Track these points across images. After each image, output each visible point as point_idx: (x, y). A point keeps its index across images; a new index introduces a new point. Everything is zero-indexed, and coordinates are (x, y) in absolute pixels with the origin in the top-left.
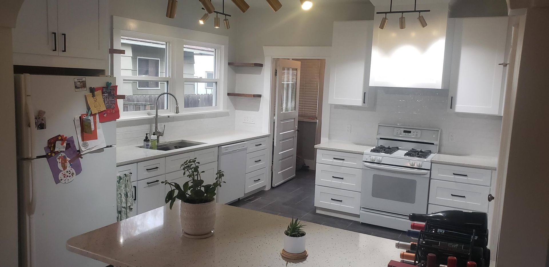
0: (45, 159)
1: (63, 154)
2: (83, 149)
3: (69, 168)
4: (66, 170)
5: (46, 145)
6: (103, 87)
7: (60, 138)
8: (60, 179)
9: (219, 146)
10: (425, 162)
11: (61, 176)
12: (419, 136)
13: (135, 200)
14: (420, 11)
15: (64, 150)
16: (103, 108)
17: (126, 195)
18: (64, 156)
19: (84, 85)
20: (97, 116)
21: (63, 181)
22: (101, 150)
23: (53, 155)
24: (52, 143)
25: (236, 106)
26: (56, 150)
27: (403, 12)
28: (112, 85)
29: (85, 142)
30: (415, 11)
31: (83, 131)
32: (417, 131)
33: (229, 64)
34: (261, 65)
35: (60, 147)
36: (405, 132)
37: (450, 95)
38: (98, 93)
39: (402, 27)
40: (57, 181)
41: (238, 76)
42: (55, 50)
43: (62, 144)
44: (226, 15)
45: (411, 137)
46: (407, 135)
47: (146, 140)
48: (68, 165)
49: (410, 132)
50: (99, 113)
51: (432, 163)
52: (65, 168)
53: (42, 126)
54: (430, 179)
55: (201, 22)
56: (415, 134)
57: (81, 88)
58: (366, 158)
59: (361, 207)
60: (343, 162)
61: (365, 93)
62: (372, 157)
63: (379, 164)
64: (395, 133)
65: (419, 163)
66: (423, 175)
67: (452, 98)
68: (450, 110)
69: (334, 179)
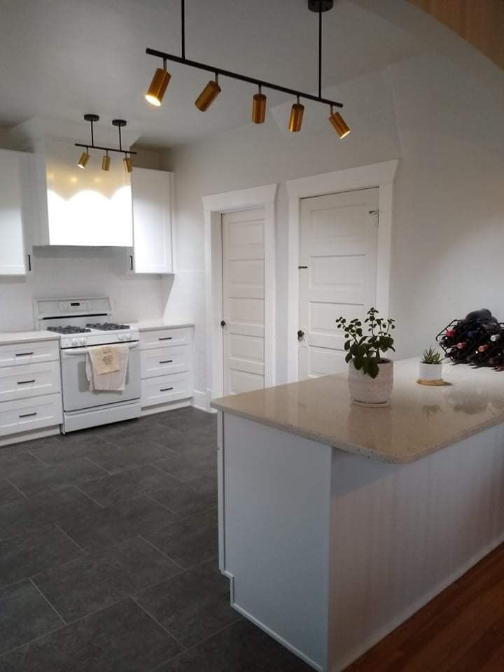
10: (133, 333)
14: (126, 152)
27: (107, 149)
30: (121, 151)
32: (87, 301)
36: (72, 305)
37: (129, 254)
39: (106, 168)
46: (76, 308)
49: (78, 304)
51: (140, 332)
54: (140, 351)
56: (84, 305)
58: (65, 343)
59: (65, 411)
60: (33, 356)
61: (29, 256)
62: (74, 340)
63: (84, 347)
64: (62, 309)
65: (128, 335)
66: (135, 347)
67: (132, 257)
68: (129, 272)
69: (20, 385)
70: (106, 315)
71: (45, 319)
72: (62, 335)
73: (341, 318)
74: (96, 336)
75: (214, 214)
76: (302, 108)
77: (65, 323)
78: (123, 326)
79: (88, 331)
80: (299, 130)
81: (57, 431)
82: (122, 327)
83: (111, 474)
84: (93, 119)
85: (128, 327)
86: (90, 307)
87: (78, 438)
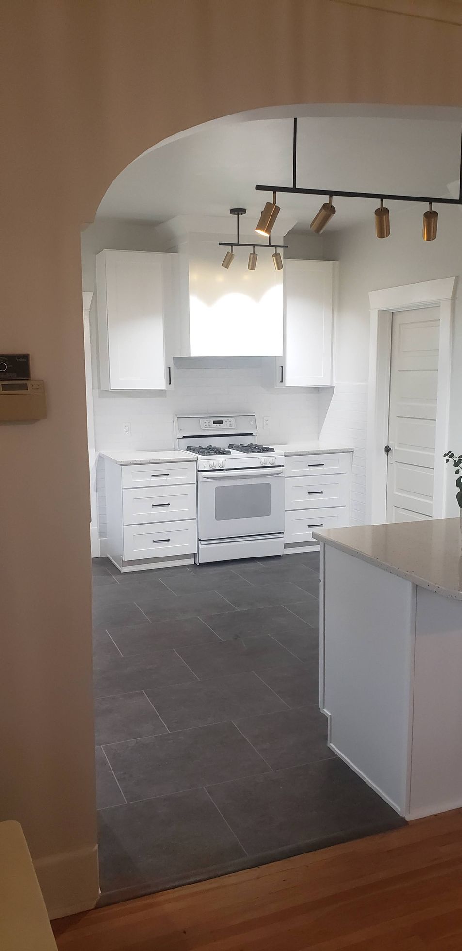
10: (277, 457)
14: (275, 247)
27: (254, 246)
30: (270, 246)
36: (215, 422)
37: (280, 364)
39: (253, 267)
45: (224, 428)
46: (219, 426)
49: (221, 422)
51: (285, 456)
54: (285, 478)
56: (228, 423)
58: (203, 465)
59: (200, 540)
60: (168, 478)
61: (169, 368)
62: (212, 462)
63: (222, 470)
64: (203, 427)
65: (271, 459)
66: (278, 473)
67: (282, 367)
68: (279, 384)
69: (155, 508)
70: (251, 434)
71: (184, 437)
72: (199, 456)
73: (450, 452)
74: (237, 459)
75: (382, 313)
76: (435, 214)
77: (205, 443)
78: (267, 448)
79: (229, 453)
80: (434, 238)
81: (191, 562)
82: (267, 450)
83: (239, 610)
84: (240, 213)
85: (272, 450)
86: (234, 426)
87: (212, 570)
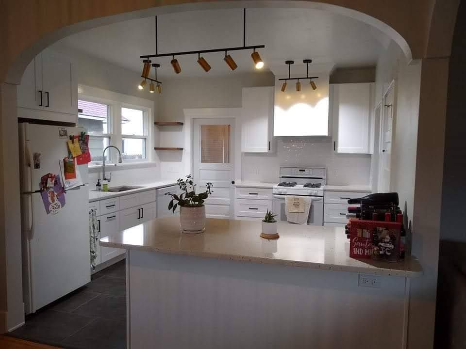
0: (39, 193)
1: (52, 190)
2: (67, 186)
3: (56, 202)
4: (54, 203)
5: (40, 181)
6: (80, 136)
7: (50, 176)
8: (50, 210)
9: (156, 189)
10: (319, 191)
11: (50, 208)
12: (311, 173)
13: (99, 231)
14: (311, 78)
15: (53, 186)
16: (80, 153)
17: (94, 227)
18: (53, 191)
19: (65, 134)
20: (76, 159)
21: (52, 212)
22: (78, 187)
23: (45, 190)
24: (44, 180)
25: (161, 159)
26: (48, 186)
27: (298, 79)
28: (86, 134)
29: (67, 180)
30: (307, 78)
31: (65, 171)
32: (309, 169)
33: (155, 123)
34: (182, 124)
35: (50, 183)
36: (300, 170)
37: (333, 140)
38: (76, 140)
39: (298, 90)
40: (48, 212)
41: (162, 133)
42: (41, 105)
43: (52, 181)
44: (158, 82)
45: (306, 174)
46: (303, 173)
47: (99, 185)
48: (56, 198)
49: (304, 171)
50: (77, 157)
51: (324, 191)
52: (53, 201)
53: (37, 166)
54: (324, 203)
55: (140, 88)
56: (308, 171)
57: (64, 135)
58: (275, 191)
60: (258, 196)
63: (285, 194)
64: (293, 173)
65: (314, 192)
66: (319, 200)
68: (334, 152)
69: (249, 210)
71: (283, 177)
84: (291, 63)
